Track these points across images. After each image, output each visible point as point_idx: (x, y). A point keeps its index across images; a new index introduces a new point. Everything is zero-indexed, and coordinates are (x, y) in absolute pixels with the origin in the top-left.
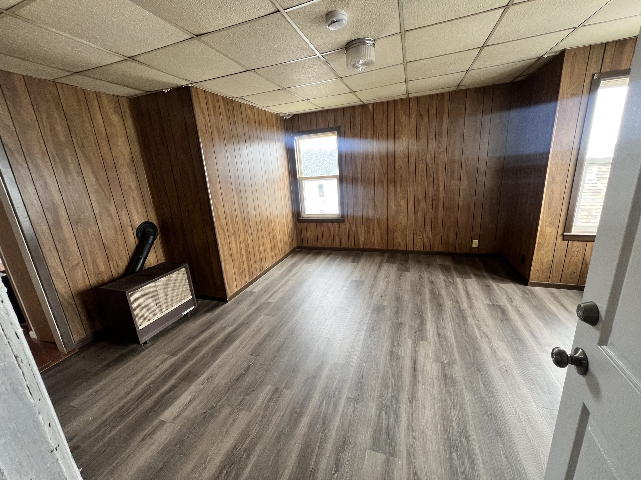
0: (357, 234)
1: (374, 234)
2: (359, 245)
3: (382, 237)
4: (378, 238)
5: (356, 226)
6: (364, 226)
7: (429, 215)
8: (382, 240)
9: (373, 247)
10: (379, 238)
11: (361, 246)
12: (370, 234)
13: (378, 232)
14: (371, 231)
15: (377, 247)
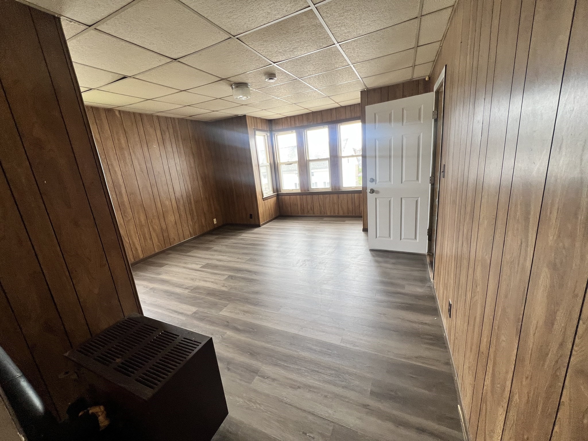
0: (134, 245)
1: (151, 238)
2: (139, 257)
3: (158, 239)
4: (155, 240)
5: (131, 236)
6: (140, 234)
7: (187, 209)
8: (159, 242)
9: (153, 253)
10: (157, 240)
11: (141, 257)
12: (147, 240)
13: (154, 235)
14: (147, 236)
15: (157, 251)
